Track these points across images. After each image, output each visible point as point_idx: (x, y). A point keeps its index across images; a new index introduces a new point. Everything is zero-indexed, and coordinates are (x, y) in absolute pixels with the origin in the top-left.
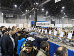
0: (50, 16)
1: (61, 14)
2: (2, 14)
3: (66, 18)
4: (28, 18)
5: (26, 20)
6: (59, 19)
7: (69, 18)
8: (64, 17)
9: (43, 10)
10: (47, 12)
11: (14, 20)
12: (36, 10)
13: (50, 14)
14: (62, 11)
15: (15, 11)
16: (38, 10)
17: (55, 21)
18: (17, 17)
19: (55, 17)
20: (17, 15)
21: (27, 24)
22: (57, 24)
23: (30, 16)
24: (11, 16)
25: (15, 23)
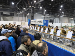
0: (48, 14)
1: (59, 13)
3: (64, 16)
4: (25, 16)
5: (24, 18)
6: (58, 18)
7: (67, 17)
8: (62, 16)
9: (41, 8)
10: (45, 11)
11: (11, 18)
12: (33, 8)
13: (48, 12)
14: (60, 10)
15: (13, 8)
16: (35, 8)
17: (53, 20)
18: (14, 15)
19: (53, 16)
20: (15, 13)
21: (24, 22)
22: (56, 22)
23: (28, 14)
24: (8, 14)
25: (12, 21)
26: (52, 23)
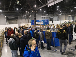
0: (48, 14)
2: (6, 16)
8: (60, 14)
10: (45, 11)
11: (16, 21)
14: (58, 9)
15: (17, 13)
16: (36, 12)
17: (53, 19)
19: (52, 15)
20: (18, 16)
22: (55, 21)
23: (30, 16)
24: (13, 18)
25: (17, 24)
26: (52, 22)
